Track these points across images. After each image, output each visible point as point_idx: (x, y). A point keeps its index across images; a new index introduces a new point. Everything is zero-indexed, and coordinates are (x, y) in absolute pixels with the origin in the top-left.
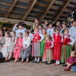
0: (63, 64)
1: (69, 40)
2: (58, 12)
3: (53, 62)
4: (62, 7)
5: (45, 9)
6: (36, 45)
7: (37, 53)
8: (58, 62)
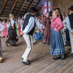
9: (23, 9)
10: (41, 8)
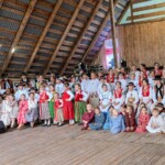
5: (47, 63)
9: (57, 56)
10: (97, 52)
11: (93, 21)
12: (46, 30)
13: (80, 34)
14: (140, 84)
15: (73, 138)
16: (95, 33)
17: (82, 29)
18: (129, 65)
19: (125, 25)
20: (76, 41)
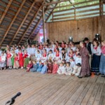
0: (25, 68)
1: (27, 55)
2: (19, 40)
3: (20, 67)
4: (21, 37)
5: (11, 39)
6: (9, 60)
7: (10, 64)
8: (22, 68)
9: (17, 36)
11: (34, 20)
12: (12, 24)
13: (28, 26)
14: (55, 51)
15: (22, 75)
16: (35, 26)
17: (29, 24)
18: (50, 41)
19: (49, 23)
20: (26, 29)
